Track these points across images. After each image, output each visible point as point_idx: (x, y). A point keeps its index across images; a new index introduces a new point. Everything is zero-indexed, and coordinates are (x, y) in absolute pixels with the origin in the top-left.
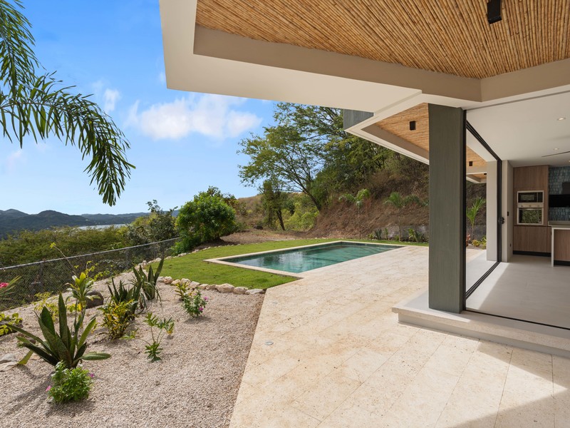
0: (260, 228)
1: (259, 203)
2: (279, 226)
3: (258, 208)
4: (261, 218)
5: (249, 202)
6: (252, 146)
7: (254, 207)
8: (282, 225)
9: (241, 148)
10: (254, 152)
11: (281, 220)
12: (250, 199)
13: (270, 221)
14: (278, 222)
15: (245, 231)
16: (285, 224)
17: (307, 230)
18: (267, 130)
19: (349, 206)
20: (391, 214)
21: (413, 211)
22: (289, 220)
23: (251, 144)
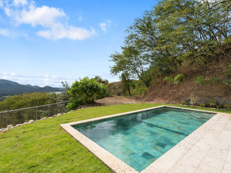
0: (119, 95)
1: (121, 84)
2: (128, 94)
3: (120, 86)
4: (121, 90)
5: (116, 84)
6: (116, 57)
7: (119, 86)
8: (130, 93)
9: (111, 59)
10: (117, 60)
11: (129, 91)
12: (117, 82)
13: (124, 92)
14: (128, 92)
15: (111, 97)
16: (131, 93)
17: (141, 96)
18: (123, 48)
19: (164, 85)
20: (192, 90)
21: (208, 88)
22: (133, 91)
23: (115, 56)
